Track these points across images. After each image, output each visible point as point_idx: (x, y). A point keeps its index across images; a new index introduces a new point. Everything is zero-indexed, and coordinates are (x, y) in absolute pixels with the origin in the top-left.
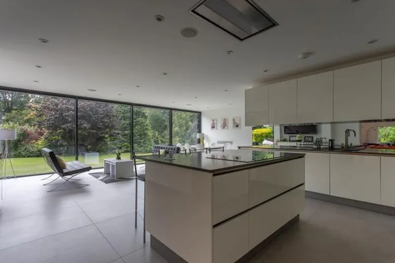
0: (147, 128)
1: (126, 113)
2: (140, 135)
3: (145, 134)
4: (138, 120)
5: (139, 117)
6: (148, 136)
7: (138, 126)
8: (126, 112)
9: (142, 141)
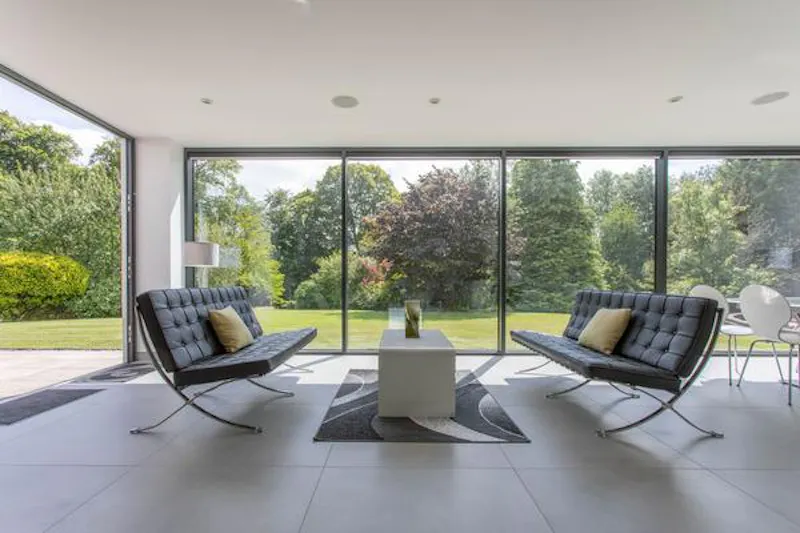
0: (591, 252)
1: (537, 219)
2: (572, 271)
3: (584, 269)
4: (565, 233)
5: (568, 227)
6: (594, 273)
7: (565, 249)
8: (535, 217)
9: (576, 285)
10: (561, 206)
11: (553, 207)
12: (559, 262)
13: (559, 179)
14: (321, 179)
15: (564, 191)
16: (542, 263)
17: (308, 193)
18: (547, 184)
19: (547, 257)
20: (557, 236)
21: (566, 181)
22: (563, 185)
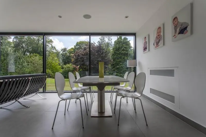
10: (124, 52)
11: (122, 52)
12: (123, 66)
13: (124, 45)
14: (75, 45)
15: (125, 48)
16: (119, 66)
17: (72, 49)
18: (121, 46)
19: (121, 65)
20: (123, 59)
21: (126, 45)
22: (125, 46)
